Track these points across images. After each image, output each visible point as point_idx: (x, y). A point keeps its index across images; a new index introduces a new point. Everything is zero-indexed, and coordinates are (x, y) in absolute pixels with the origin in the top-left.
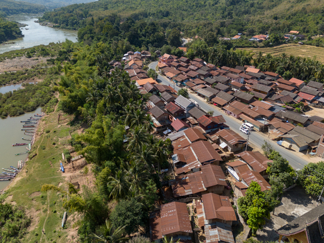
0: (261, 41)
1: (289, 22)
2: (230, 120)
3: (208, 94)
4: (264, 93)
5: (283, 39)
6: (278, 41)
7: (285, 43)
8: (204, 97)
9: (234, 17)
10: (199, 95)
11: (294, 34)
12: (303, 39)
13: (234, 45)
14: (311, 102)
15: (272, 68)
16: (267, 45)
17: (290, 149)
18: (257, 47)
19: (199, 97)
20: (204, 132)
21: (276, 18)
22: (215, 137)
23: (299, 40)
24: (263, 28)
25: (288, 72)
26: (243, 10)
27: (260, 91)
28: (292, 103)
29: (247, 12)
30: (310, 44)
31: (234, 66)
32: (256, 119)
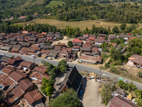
0: (24, 19)
1: (32, 10)
2: (24, 56)
3: (8, 48)
4: (34, 41)
5: (33, 17)
6: (31, 19)
7: (34, 19)
8: (6, 50)
9: (7, 9)
10: (3, 50)
11: (36, 15)
12: (40, 16)
13: (12, 22)
14: (52, 40)
15: (33, 30)
16: (27, 20)
17: (51, 59)
18: (23, 22)
19: (3, 51)
20: (13, 67)
21: (26, 9)
22: (20, 67)
23: (39, 17)
24: (22, 13)
25: (40, 30)
26: (9, 5)
27: (32, 41)
28: (46, 42)
29: (12, 7)
30: (43, 18)
31: (16, 32)
32: (35, 52)
